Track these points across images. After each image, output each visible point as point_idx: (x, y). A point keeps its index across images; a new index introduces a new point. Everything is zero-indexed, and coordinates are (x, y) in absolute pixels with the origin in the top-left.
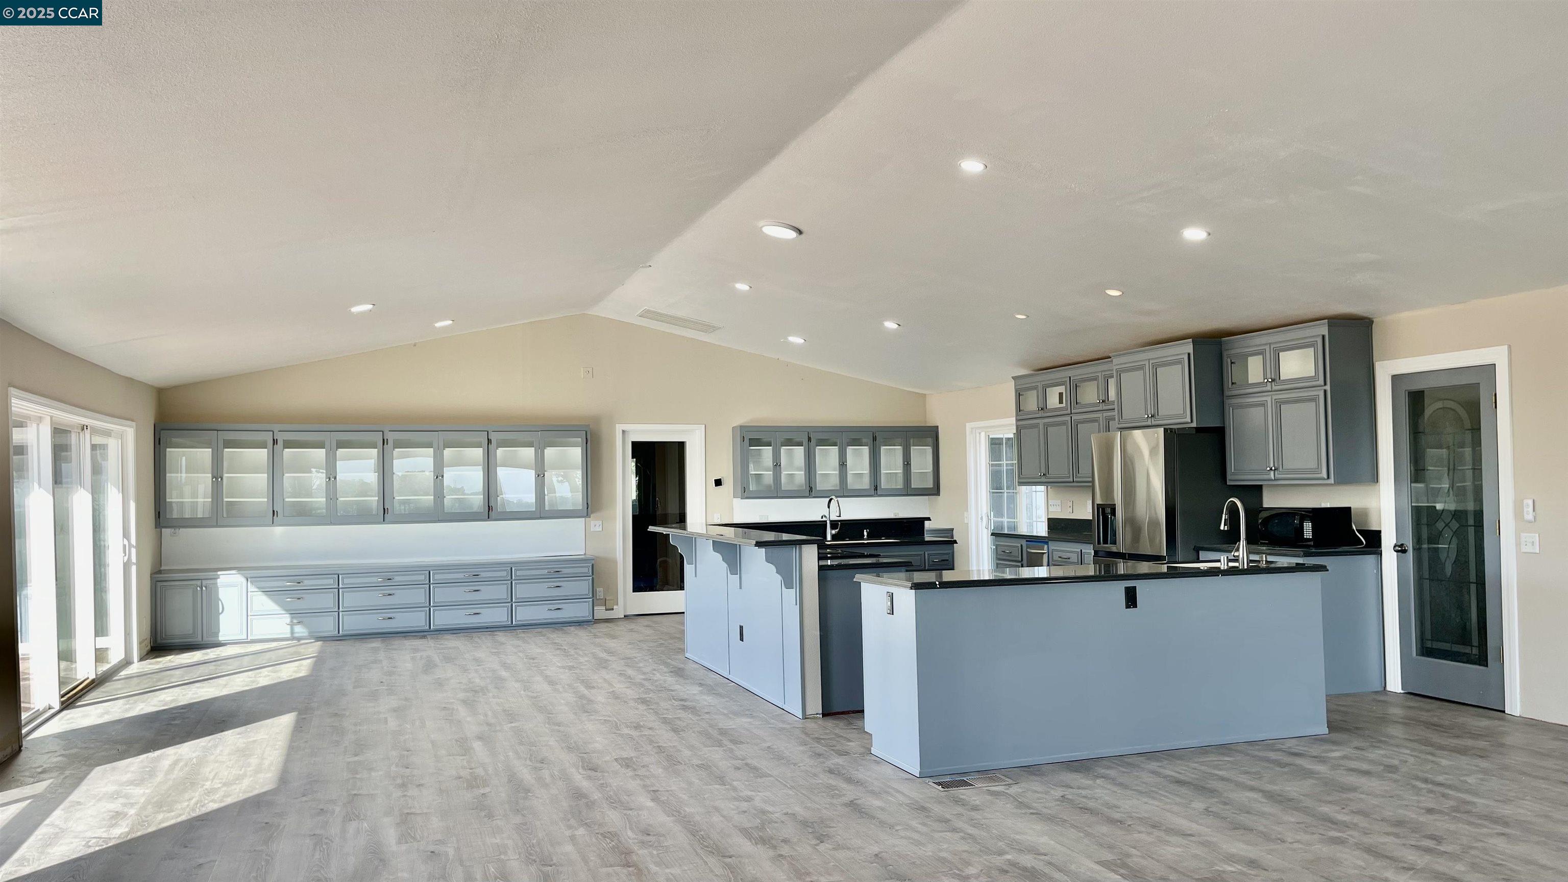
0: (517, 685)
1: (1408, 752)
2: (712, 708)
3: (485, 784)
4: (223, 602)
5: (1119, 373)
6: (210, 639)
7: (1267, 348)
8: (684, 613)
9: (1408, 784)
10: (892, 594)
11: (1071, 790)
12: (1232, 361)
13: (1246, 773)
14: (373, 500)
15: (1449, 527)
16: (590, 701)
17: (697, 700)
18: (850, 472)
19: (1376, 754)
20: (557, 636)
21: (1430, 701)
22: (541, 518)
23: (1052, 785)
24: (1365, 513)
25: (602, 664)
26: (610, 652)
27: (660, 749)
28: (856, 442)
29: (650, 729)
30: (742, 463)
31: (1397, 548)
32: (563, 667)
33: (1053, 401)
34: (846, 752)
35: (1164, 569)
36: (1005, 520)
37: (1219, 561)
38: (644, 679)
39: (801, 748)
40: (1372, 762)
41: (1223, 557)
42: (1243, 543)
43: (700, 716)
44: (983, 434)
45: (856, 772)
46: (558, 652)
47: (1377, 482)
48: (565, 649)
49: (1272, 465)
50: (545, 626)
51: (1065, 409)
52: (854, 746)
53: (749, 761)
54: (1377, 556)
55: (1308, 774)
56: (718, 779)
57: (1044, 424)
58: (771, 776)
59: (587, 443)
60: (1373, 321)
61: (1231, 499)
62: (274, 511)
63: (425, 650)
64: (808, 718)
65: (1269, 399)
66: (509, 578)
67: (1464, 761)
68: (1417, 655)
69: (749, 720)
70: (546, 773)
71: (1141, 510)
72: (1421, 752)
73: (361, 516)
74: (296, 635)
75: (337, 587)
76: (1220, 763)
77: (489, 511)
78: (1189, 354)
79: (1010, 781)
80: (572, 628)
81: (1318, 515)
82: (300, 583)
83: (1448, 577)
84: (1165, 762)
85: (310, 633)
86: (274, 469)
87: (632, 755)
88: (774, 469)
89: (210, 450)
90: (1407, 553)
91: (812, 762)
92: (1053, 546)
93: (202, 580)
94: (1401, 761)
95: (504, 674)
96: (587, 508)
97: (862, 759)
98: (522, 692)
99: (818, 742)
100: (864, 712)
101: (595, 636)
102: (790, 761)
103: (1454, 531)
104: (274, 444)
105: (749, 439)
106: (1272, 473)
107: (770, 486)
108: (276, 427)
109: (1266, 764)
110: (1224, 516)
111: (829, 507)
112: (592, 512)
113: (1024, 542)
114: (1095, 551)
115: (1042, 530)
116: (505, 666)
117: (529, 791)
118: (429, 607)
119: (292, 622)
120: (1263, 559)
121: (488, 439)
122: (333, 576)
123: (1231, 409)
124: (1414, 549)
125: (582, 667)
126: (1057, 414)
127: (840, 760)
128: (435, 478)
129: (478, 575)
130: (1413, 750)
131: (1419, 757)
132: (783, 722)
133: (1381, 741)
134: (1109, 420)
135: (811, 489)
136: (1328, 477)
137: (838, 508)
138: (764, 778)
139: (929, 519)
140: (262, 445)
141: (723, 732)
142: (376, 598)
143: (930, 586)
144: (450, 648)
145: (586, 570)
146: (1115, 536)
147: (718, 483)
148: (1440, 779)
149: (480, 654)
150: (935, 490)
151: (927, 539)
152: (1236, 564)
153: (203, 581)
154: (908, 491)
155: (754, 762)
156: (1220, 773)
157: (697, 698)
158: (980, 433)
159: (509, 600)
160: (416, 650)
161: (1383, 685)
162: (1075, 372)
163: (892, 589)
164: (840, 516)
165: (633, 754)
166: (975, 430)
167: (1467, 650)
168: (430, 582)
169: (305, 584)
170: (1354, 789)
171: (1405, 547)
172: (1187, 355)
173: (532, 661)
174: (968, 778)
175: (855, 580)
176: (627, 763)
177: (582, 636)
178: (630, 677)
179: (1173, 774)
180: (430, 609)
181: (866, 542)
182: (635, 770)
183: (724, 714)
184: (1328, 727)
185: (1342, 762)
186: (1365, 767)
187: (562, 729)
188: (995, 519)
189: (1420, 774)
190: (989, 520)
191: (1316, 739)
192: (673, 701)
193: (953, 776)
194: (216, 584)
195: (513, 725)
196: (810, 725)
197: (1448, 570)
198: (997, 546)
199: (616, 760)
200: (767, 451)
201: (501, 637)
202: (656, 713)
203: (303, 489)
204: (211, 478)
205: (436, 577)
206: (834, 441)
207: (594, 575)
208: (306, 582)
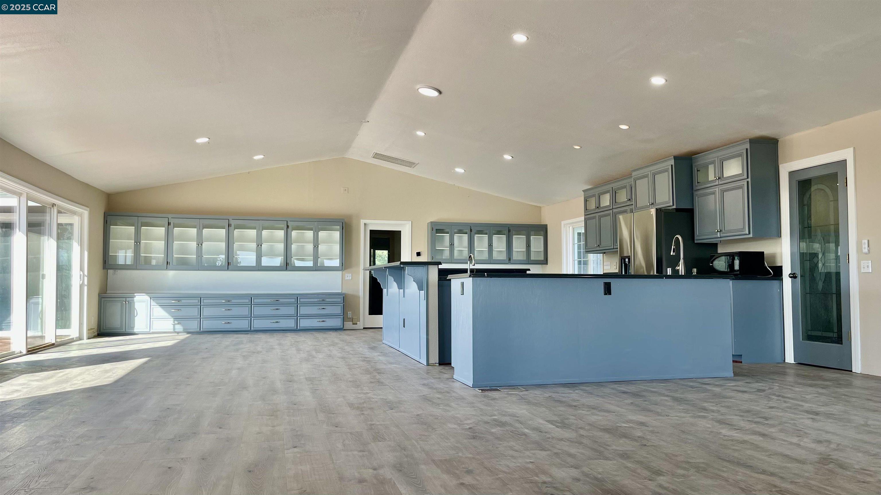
2: (380, 361)
4: (137, 310)
5: (635, 180)
6: (129, 331)
7: (716, 159)
9: (767, 397)
10: (463, 283)
12: (698, 169)
13: (669, 390)
14: (223, 257)
18: (495, 249)
19: (757, 385)
22: (316, 270)
23: (548, 392)
24: (773, 257)
25: (333, 344)
26: (342, 340)
27: (335, 375)
28: (499, 233)
29: (337, 367)
30: (433, 243)
31: (792, 275)
32: (311, 345)
38: (351, 350)
39: (420, 381)
40: (751, 388)
42: (682, 262)
43: (370, 364)
44: (571, 227)
47: (781, 237)
49: (719, 228)
50: (315, 330)
51: (610, 206)
52: (444, 376)
53: (381, 380)
54: (780, 281)
55: (707, 391)
56: (356, 386)
57: (599, 216)
59: (343, 229)
60: (778, 141)
62: (167, 262)
64: (430, 365)
65: (717, 189)
66: (296, 303)
68: (802, 340)
70: (262, 382)
73: (216, 267)
74: (176, 330)
75: (200, 304)
76: (656, 386)
77: (286, 266)
79: (524, 390)
81: (743, 256)
82: (179, 301)
83: (820, 291)
84: (624, 385)
85: (184, 329)
86: (169, 239)
87: (317, 377)
88: (450, 247)
89: (134, 227)
90: (796, 279)
96: (342, 266)
98: (279, 353)
104: (168, 225)
105: (436, 229)
106: (719, 233)
107: (448, 257)
108: (170, 216)
109: (684, 387)
110: (673, 247)
112: (345, 269)
116: (280, 344)
117: (246, 388)
118: (250, 316)
119: (174, 322)
121: (287, 225)
122: (198, 298)
123: (697, 198)
124: (801, 276)
125: (321, 345)
126: (607, 209)
127: (432, 381)
128: (257, 246)
129: (278, 301)
136: (750, 234)
138: (383, 386)
139: (529, 270)
140: (162, 225)
141: (376, 369)
142: (221, 311)
145: (340, 300)
147: (419, 254)
148: (789, 395)
150: (545, 262)
153: (127, 298)
154: (529, 261)
155: (383, 380)
156: (653, 390)
157: (375, 357)
158: (569, 227)
159: (296, 315)
161: (783, 359)
162: (615, 185)
163: (463, 280)
166: (567, 225)
167: (830, 335)
168: (251, 304)
170: (731, 398)
171: (796, 275)
172: (671, 166)
173: (296, 343)
174: (500, 388)
176: (311, 379)
178: (344, 349)
179: (624, 389)
180: (251, 318)
182: (313, 382)
183: (384, 363)
184: (733, 373)
185: (732, 387)
186: (746, 389)
187: (287, 367)
189: (777, 393)
191: (722, 379)
192: (361, 358)
193: (491, 387)
194: (133, 300)
195: (262, 365)
196: (431, 368)
197: (821, 287)
199: (306, 378)
200: (447, 236)
201: (290, 335)
202: (346, 362)
203: (184, 250)
204: (134, 243)
205: (255, 301)
206: (486, 231)
207: (344, 304)
208: (183, 301)
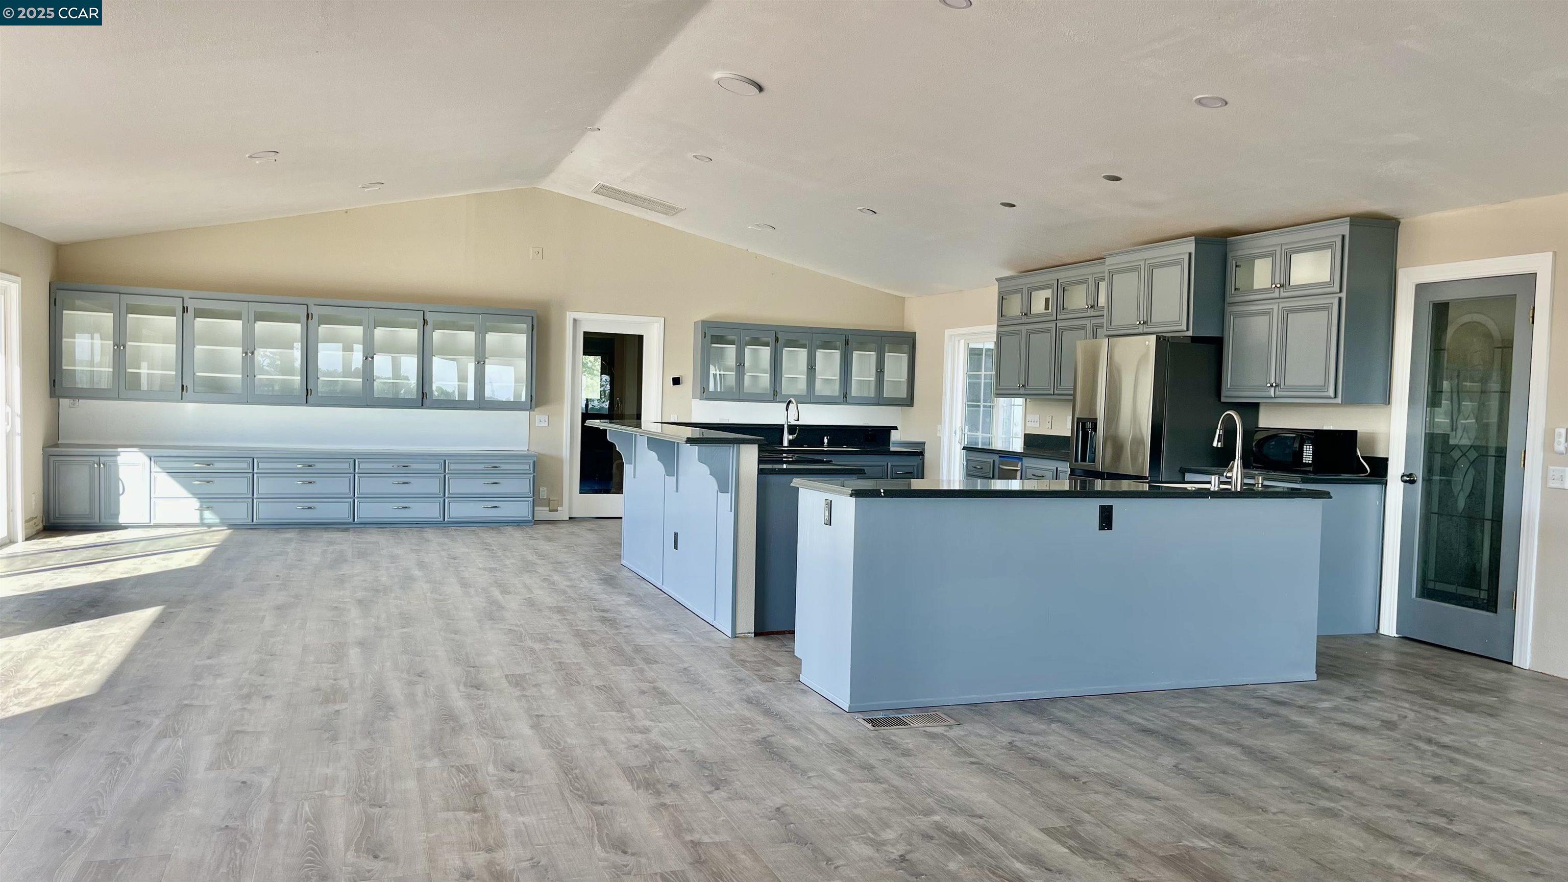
0: (426, 586)
1: (1407, 705)
2: (634, 621)
3: (344, 699)
4: (123, 481)
5: (1112, 274)
6: (109, 521)
7: (1278, 249)
8: (621, 518)
9: (1410, 745)
10: (831, 501)
11: (1021, 735)
12: (1237, 264)
13: (1224, 723)
14: (297, 379)
15: (1467, 457)
16: (501, 607)
17: (619, 611)
18: (819, 377)
19: (1372, 706)
20: (490, 537)
21: (1430, 648)
22: (480, 409)
23: (1000, 728)
24: (1372, 440)
25: (527, 567)
26: (541, 556)
27: (561, 666)
28: (827, 345)
29: (557, 641)
30: (705, 360)
31: (1405, 478)
32: (485, 569)
33: (1038, 306)
34: (771, 678)
35: (1146, 487)
36: (980, 435)
37: (1209, 483)
38: (568, 586)
39: (722, 672)
40: (1367, 715)
41: (1214, 479)
42: (1237, 463)
43: (617, 629)
44: (962, 342)
45: (777, 703)
46: (485, 553)
47: (1389, 403)
48: (493, 550)
49: (1273, 381)
50: (481, 525)
51: (1051, 315)
52: (782, 672)
53: (658, 684)
54: (1381, 486)
55: (1294, 727)
56: (616, 705)
57: (1027, 331)
58: (679, 703)
59: (532, 330)
60: (1400, 222)
61: (1228, 412)
62: (183, 386)
63: (341, 544)
64: (738, 637)
65: (1275, 307)
66: (442, 471)
67: (1471, 719)
68: (1416, 597)
69: (671, 636)
70: (419, 690)
71: (1125, 428)
72: (1421, 706)
73: (282, 398)
74: (206, 521)
75: (251, 471)
76: (1194, 709)
77: (423, 398)
78: (1190, 254)
79: (952, 722)
80: (510, 529)
81: (1320, 438)
82: (209, 465)
83: (1460, 512)
84: (1132, 706)
85: (221, 519)
86: (184, 340)
87: (527, 672)
88: (736, 371)
89: (111, 314)
90: (1415, 484)
91: (729, 688)
92: (1028, 462)
93: (100, 456)
94: (1399, 715)
95: (417, 573)
96: (531, 401)
97: (789, 688)
98: (429, 594)
99: (742, 665)
100: (794, 633)
101: (531, 537)
102: (705, 685)
103: (1472, 460)
104: (183, 312)
105: (711, 335)
106: (1273, 389)
107: (732, 388)
108: (187, 294)
109: (1245, 713)
110: (1218, 431)
111: (787, 410)
112: (536, 406)
113: (996, 457)
114: (1071, 469)
115: (1017, 446)
116: (421, 565)
117: (391, 709)
118: (353, 496)
119: (201, 506)
120: (1260, 481)
121: (424, 319)
122: (247, 459)
123: (1232, 317)
124: (1423, 479)
125: (505, 570)
126: (1041, 319)
127: (760, 687)
128: (364, 359)
129: (408, 466)
130: (1413, 703)
131: (1419, 712)
132: (709, 640)
133: (1374, 692)
134: (1097, 327)
135: (776, 393)
136: (1335, 396)
137: (796, 411)
138: (671, 706)
139: (895, 428)
140: (170, 313)
141: (638, 649)
142: (296, 485)
143: (875, 494)
144: (370, 543)
145: (527, 467)
146: (1095, 453)
147: (676, 381)
148: (1446, 740)
149: (399, 551)
150: (909, 401)
151: (892, 449)
152: (1229, 487)
153: (102, 457)
154: (880, 400)
155: (663, 686)
156: (1196, 722)
157: (620, 609)
158: (959, 341)
159: (442, 495)
160: (331, 543)
161: (1376, 626)
162: (1064, 275)
163: (830, 496)
164: (798, 420)
165: (527, 670)
166: (954, 338)
167: (1474, 593)
168: (355, 471)
169: (215, 467)
170: (1347, 748)
171: (1414, 477)
172: (1188, 256)
173: (453, 561)
174: (904, 715)
175: (792, 485)
176: (517, 681)
177: (516, 536)
178: (553, 584)
179: (1140, 721)
180: (354, 500)
181: (826, 449)
182: (524, 689)
183: (646, 629)
184: (1316, 672)
185: (1333, 715)
186: (1360, 721)
187: (457, 637)
188: (969, 433)
189: (1422, 733)
190: (963, 434)
191: (1302, 686)
192: (593, 611)
193: (887, 713)
194: (116, 462)
195: (405, 630)
196: (740, 644)
197: (1461, 503)
198: (967, 461)
199: (506, 676)
200: (731, 350)
201: (430, 534)
202: (570, 625)
203: (217, 364)
204: (112, 346)
205: (362, 466)
206: (802, 342)
207: (535, 474)
208: (217, 465)
